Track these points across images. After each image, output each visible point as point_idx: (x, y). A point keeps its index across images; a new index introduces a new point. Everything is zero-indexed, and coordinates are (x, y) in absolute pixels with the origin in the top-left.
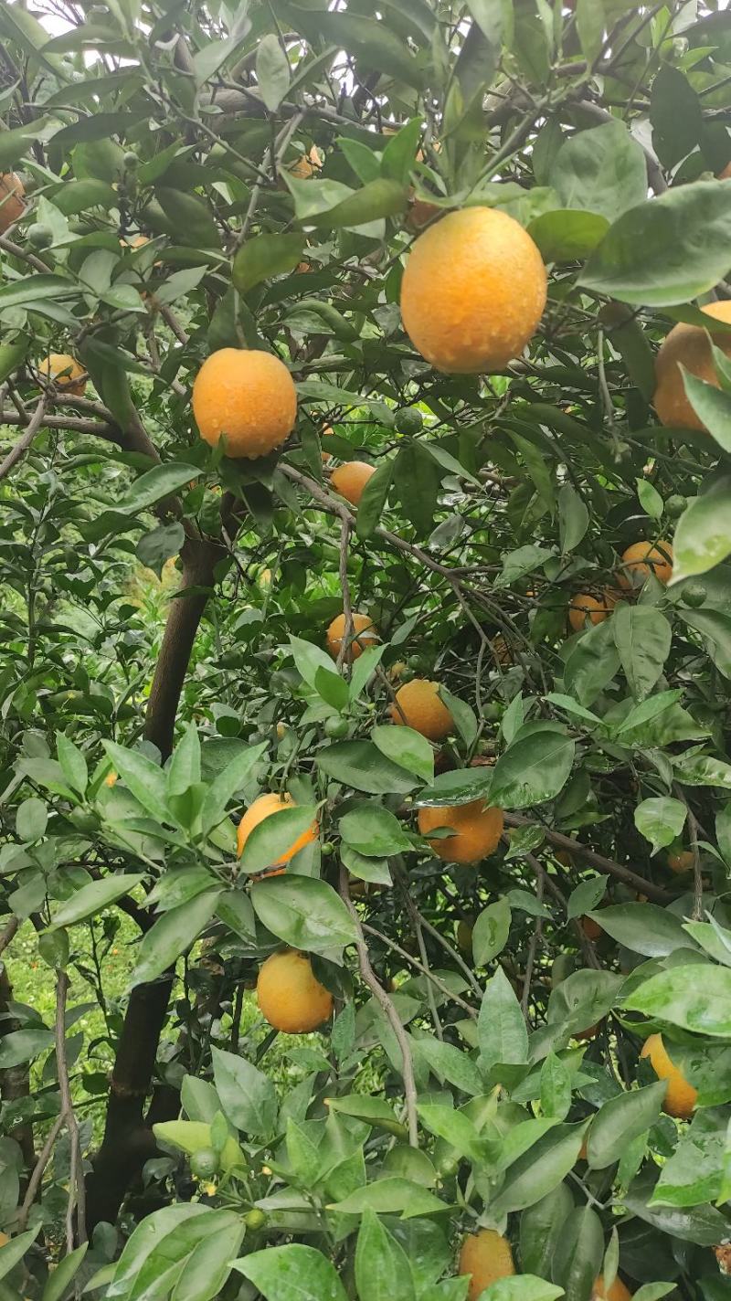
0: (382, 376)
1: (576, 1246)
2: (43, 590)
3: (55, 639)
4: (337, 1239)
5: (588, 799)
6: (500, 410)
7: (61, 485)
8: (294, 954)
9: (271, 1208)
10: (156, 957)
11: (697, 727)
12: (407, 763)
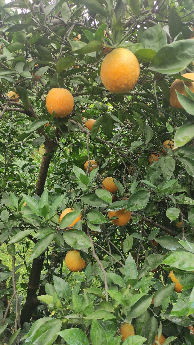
0: (98, 96)
1: (150, 328)
2: (8, 155)
3: (12, 168)
4: (86, 326)
5: (154, 208)
6: (129, 104)
7: (13, 127)
8: (75, 250)
9: (69, 318)
10: (37, 252)
11: (182, 188)
12: (105, 199)
